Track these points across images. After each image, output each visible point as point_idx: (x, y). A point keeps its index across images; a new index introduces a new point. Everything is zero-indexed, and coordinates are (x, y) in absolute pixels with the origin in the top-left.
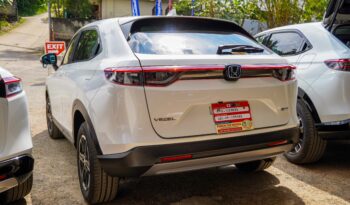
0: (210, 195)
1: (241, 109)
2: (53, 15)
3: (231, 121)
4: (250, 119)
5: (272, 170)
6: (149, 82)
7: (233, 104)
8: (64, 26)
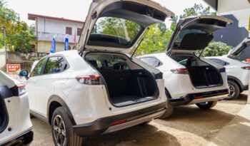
0: (129, 140)
2: (8, 50)
5: (152, 123)
8: (15, 56)
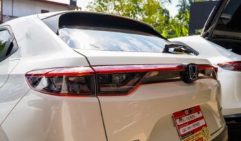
1: (197, 115)
3: (193, 132)
4: (205, 125)
6: (103, 89)
7: (191, 111)
